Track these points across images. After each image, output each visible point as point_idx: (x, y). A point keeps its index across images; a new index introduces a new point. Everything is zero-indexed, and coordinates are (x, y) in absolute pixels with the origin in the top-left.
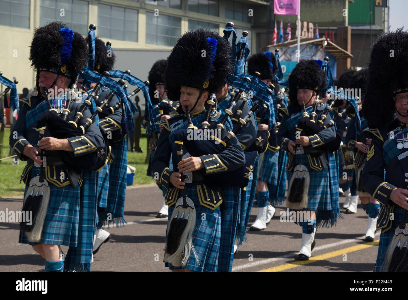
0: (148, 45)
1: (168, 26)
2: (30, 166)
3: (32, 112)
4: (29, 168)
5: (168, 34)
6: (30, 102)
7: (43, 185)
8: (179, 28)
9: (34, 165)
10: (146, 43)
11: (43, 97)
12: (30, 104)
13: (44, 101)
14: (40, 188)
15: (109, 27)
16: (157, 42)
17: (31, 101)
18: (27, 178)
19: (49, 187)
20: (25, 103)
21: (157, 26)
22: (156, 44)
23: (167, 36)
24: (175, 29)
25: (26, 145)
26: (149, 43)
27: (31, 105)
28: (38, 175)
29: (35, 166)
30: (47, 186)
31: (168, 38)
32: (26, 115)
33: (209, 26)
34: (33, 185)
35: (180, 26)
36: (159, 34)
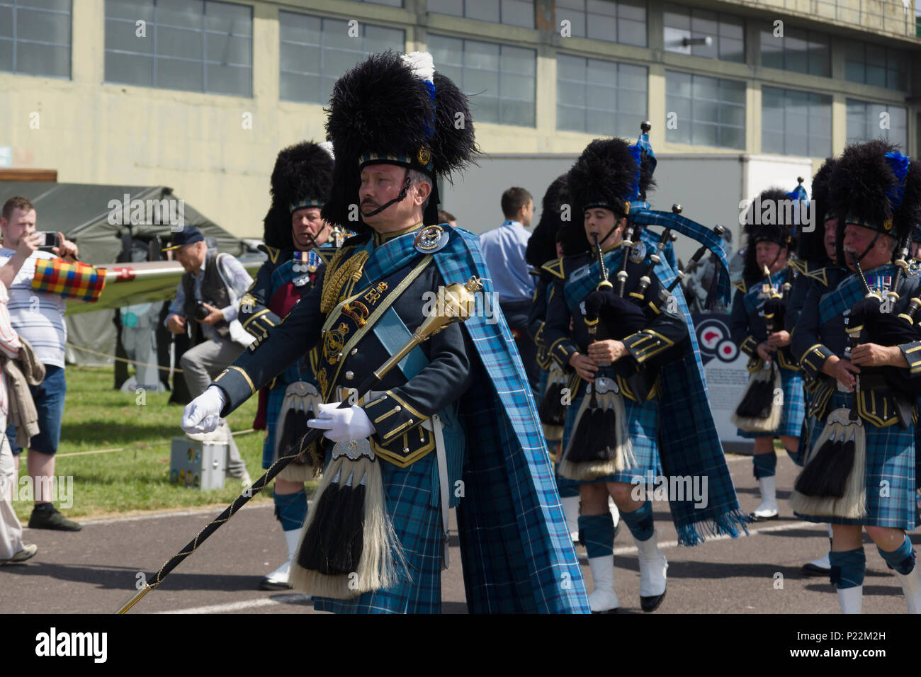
0: (670, 145)
1: (715, 101)
2: (829, 389)
3: (831, 297)
4: (827, 394)
5: (716, 121)
6: (825, 278)
7: (852, 423)
8: (743, 105)
9: (836, 388)
10: (667, 140)
11: (848, 269)
12: (825, 282)
13: (850, 278)
14: (847, 427)
15: (583, 107)
16: (691, 138)
17: (827, 276)
18: (824, 411)
19: (863, 428)
20: (817, 280)
21: (691, 101)
22: (688, 141)
23: (715, 124)
24: (732, 107)
25: (827, 357)
26: (673, 142)
27: (828, 283)
28: (844, 406)
29: (839, 389)
30: (860, 425)
31: (716, 128)
32: (821, 302)
33: (808, 99)
34: (834, 422)
35: (744, 100)
36: (695, 121)
